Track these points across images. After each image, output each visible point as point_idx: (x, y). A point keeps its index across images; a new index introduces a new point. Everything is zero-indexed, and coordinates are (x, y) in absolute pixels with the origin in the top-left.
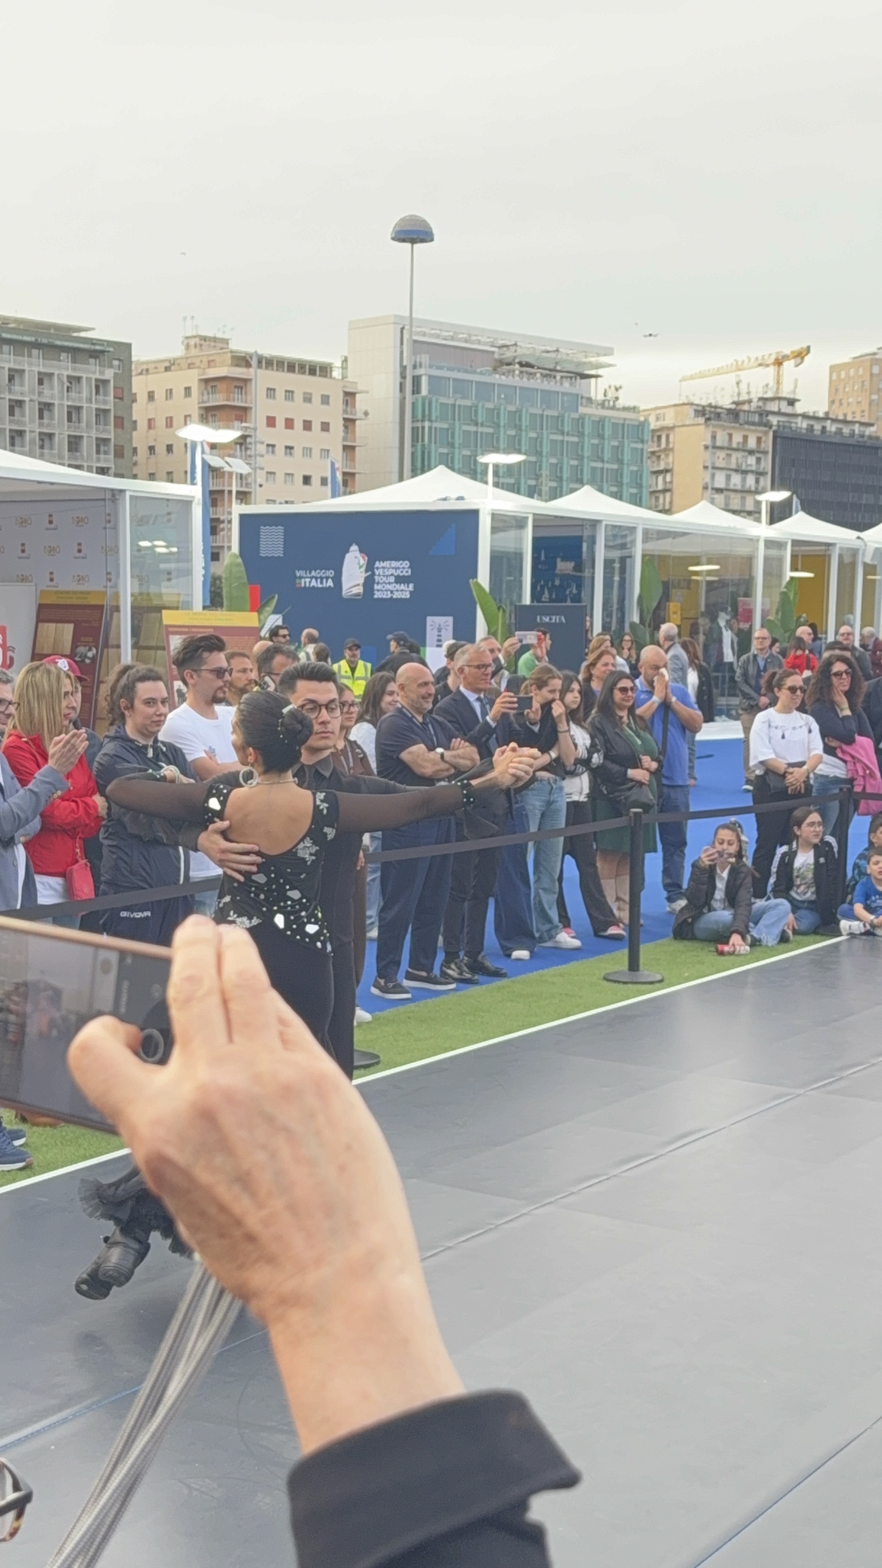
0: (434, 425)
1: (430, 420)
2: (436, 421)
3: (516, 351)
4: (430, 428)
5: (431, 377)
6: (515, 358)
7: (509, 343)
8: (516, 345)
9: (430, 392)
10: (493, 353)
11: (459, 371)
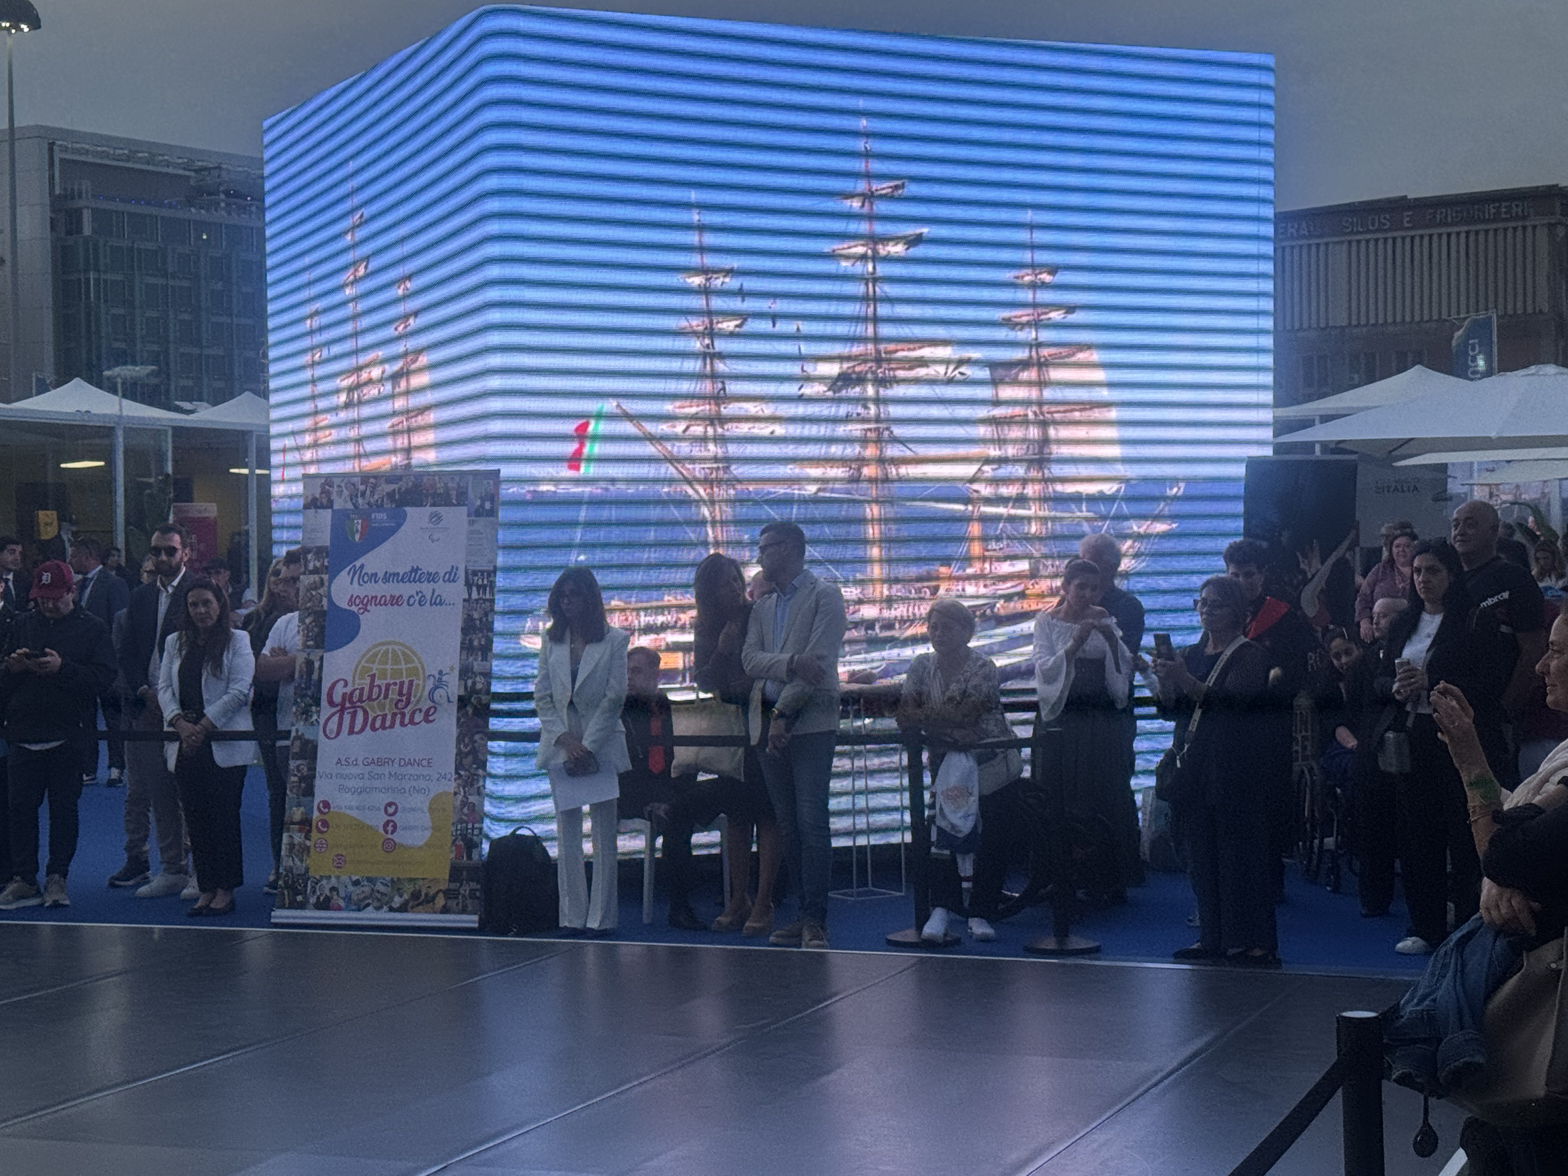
0: (103, 276)
1: (99, 271)
2: (105, 272)
3: (219, 176)
4: (97, 281)
5: (95, 211)
6: (220, 184)
7: (211, 165)
8: (219, 168)
9: (94, 231)
10: (189, 177)
11: (138, 202)
